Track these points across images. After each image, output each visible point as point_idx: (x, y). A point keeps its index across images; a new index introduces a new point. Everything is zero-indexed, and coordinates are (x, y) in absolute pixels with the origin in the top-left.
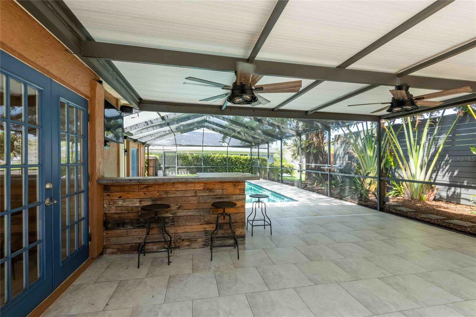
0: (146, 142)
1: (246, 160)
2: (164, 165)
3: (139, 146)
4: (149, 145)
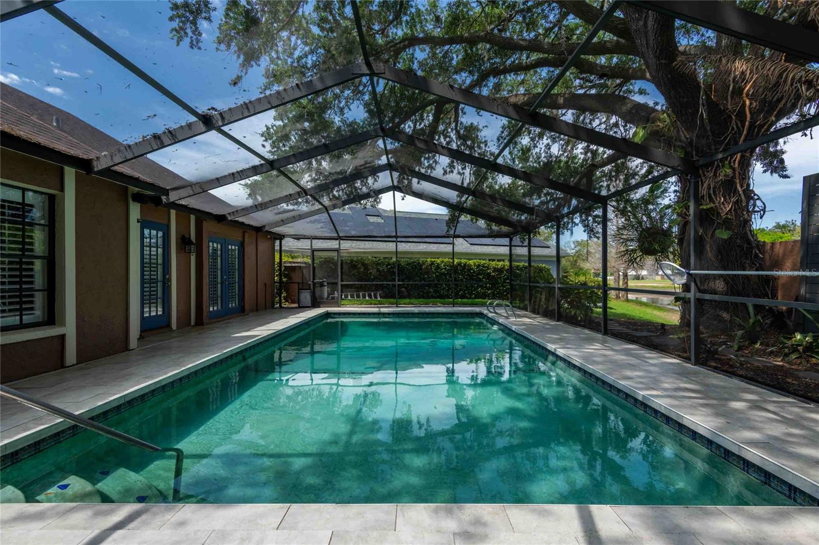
0: (263, 227)
1: (500, 271)
2: (314, 279)
3: (247, 235)
4: (279, 235)
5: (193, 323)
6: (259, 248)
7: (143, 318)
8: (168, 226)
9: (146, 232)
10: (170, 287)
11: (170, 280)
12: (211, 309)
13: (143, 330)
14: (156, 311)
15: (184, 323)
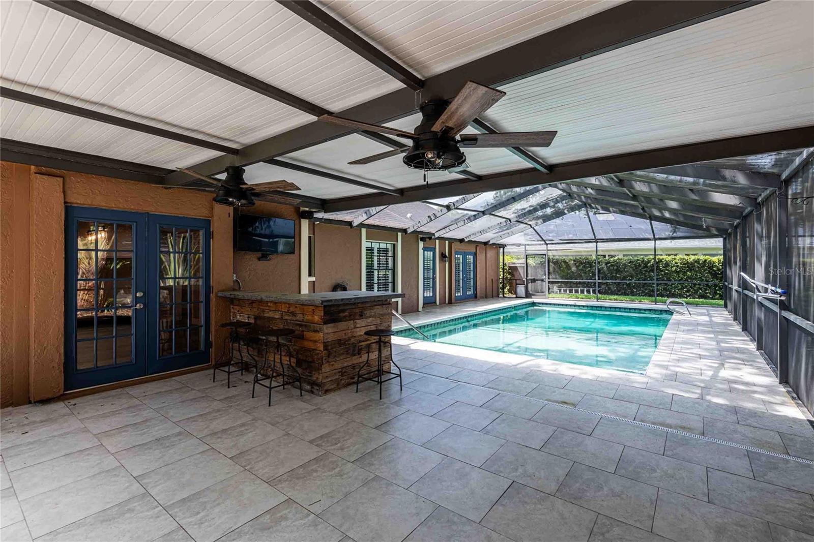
0: (489, 241)
2: (527, 276)
3: (478, 248)
4: (502, 245)
5: (447, 302)
6: (488, 255)
7: (424, 297)
8: (435, 248)
9: (426, 252)
10: (436, 281)
11: (436, 277)
12: (457, 295)
13: (424, 304)
14: (429, 294)
15: (443, 303)
